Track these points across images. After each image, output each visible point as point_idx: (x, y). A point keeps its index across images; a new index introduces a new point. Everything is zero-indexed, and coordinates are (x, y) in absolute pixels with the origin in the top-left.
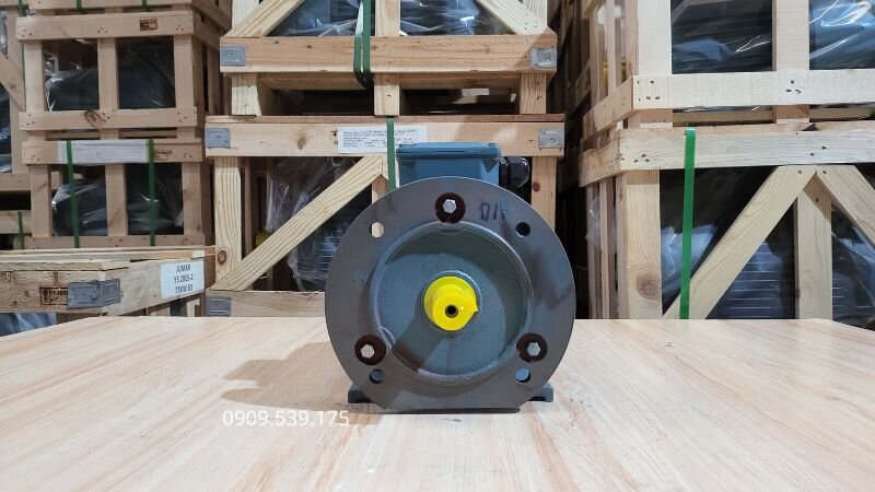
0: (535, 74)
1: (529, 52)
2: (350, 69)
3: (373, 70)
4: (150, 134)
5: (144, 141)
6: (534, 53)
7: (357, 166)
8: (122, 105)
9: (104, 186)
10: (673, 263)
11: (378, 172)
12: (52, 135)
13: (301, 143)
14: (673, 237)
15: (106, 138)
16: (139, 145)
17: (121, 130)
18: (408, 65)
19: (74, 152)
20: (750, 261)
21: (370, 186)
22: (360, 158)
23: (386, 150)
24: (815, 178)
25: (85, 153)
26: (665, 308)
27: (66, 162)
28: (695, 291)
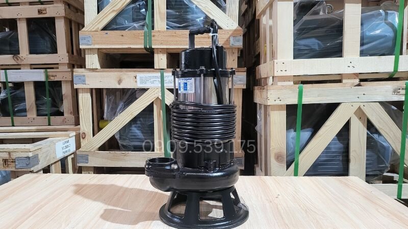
0: (232, 48)
1: (229, 38)
2: (143, 47)
3: (153, 47)
4: (46, 67)
5: (43, 70)
6: (231, 39)
7: (147, 92)
9: (24, 92)
10: (292, 146)
11: (156, 96)
13: (120, 82)
14: (292, 133)
15: (24, 68)
16: (40, 72)
17: (31, 64)
18: (171, 45)
19: (8, 76)
20: (329, 145)
21: (153, 102)
22: (148, 89)
23: (160, 85)
24: (359, 108)
25: (14, 76)
26: (287, 168)
27: (5, 80)
28: (301, 160)
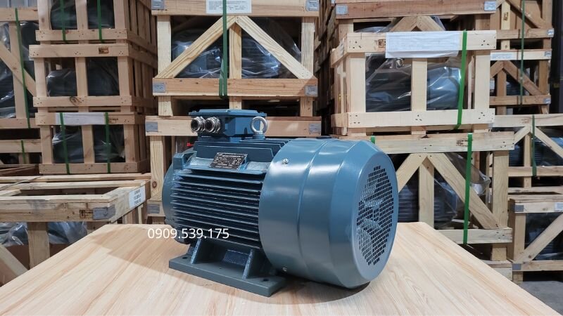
0: (307, 97)
1: (304, 87)
2: (218, 94)
3: (228, 95)
4: (106, 110)
5: (103, 113)
6: (307, 88)
8: (90, 93)
9: (81, 136)
12: (51, 110)
15: (82, 111)
16: (100, 115)
17: (90, 107)
18: (246, 93)
19: (64, 119)
24: (427, 159)
25: (70, 119)
27: (60, 124)
